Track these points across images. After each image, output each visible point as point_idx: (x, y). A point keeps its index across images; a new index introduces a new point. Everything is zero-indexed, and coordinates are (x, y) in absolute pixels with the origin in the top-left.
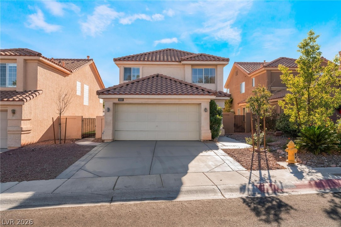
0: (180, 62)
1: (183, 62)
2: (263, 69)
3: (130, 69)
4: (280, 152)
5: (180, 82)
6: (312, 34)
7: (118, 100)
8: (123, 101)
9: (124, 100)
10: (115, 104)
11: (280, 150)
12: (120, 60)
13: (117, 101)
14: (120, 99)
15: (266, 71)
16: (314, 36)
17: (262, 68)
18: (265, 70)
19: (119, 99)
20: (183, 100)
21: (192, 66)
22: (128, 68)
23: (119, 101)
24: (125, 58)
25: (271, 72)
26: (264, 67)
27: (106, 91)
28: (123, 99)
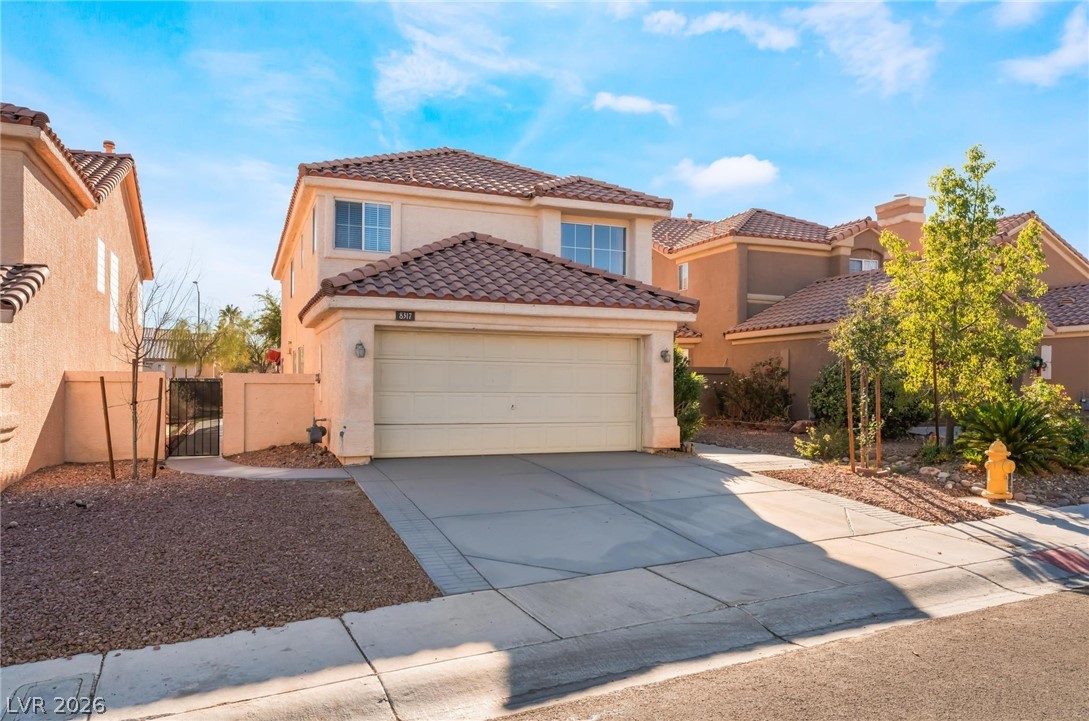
0: (531, 197)
1: (538, 200)
2: (730, 239)
3: (357, 207)
4: (932, 473)
5: (563, 265)
6: (978, 156)
7: (394, 316)
8: (413, 319)
9: (417, 316)
10: (379, 329)
11: (931, 468)
12: (319, 171)
13: (389, 320)
14: (403, 312)
15: (735, 247)
16: (985, 161)
17: (726, 235)
18: (733, 243)
19: (398, 312)
20: (601, 324)
21: (563, 214)
22: (347, 203)
23: (398, 319)
24: (334, 167)
25: (749, 251)
26: (730, 234)
27: (354, 282)
28: (411, 315)
